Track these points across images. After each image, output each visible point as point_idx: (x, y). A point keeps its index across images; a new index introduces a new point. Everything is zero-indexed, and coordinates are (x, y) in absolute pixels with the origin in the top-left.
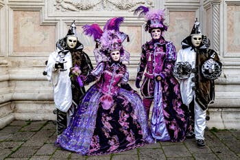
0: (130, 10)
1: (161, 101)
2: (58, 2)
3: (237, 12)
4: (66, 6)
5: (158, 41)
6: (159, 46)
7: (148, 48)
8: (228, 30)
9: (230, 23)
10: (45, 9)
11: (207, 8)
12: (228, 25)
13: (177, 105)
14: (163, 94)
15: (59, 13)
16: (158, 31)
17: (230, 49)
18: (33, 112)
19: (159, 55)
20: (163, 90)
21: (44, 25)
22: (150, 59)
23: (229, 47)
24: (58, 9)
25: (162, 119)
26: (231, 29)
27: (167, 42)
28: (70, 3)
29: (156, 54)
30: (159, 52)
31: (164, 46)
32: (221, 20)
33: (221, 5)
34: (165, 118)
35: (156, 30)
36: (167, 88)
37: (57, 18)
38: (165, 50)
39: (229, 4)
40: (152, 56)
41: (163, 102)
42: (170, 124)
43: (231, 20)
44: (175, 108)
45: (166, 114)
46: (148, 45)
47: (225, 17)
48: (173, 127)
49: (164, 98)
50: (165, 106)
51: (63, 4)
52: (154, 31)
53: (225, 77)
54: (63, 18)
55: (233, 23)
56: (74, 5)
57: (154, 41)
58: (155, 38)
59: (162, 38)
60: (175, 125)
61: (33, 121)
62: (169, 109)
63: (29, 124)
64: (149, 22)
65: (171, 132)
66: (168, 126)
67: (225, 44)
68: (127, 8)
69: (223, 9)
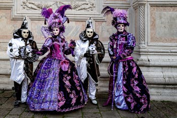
0: (77, 9)
1: (122, 79)
2: (24, 3)
3: (157, 12)
4: (30, 6)
5: (122, 33)
6: (122, 37)
7: (114, 38)
8: (151, 25)
9: (153, 20)
10: (14, 8)
11: (135, 9)
12: (151, 21)
13: (134, 83)
14: (124, 73)
15: (25, 11)
16: (123, 26)
17: (153, 39)
18: (6, 84)
19: (122, 43)
20: (124, 70)
21: (14, 19)
22: (115, 46)
23: (152, 38)
24: (24, 8)
25: (122, 93)
26: (153, 24)
27: (128, 34)
28: (32, 3)
29: (119, 43)
30: (122, 41)
31: (126, 37)
32: (146, 18)
33: (146, 7)
34: (124, 92)
35: (121, 25)
36: (127, 69)
37: (23, 15)
38: (126, 40)
39: (152, 5)
40: (117, 44)
41: (123, 80)
42: (128, 97)
43: (153, 18)
44: (132, 85)
45: (125, 89)
46: (114, 35)
47: (149, 16)
48: (129, 100)
49: (124, 77)
50: (124, 83)
51: (27, 4)
52: (120, 26)
53: (149, 61)
54: (28, 15)
55: (155, 20)
56: (36, 5)
57: (119, 33)
58: (120, 31)
59: (125, 31)
60: (131, 99)
61: (6, 90)
62: (128, 85)
63: (3, 92)
64: (115, 19)
65: (128, 104)
66: (125, 98)
67: (149, 35)
68: (75, 8)
69: (148, 9)
